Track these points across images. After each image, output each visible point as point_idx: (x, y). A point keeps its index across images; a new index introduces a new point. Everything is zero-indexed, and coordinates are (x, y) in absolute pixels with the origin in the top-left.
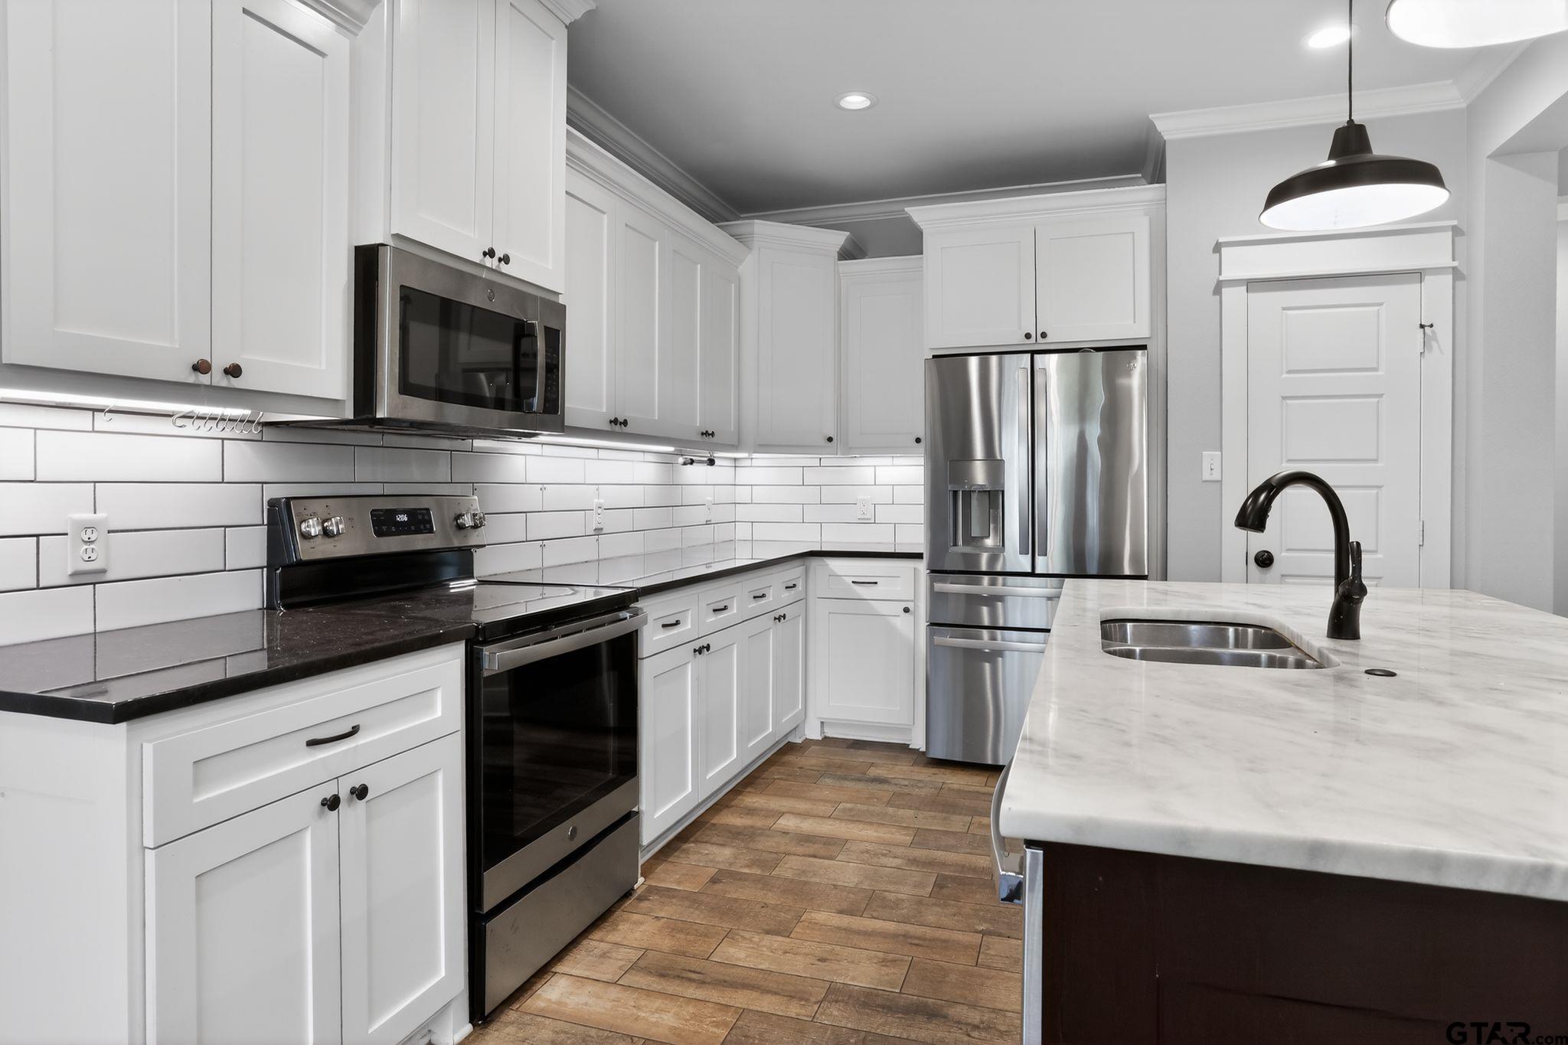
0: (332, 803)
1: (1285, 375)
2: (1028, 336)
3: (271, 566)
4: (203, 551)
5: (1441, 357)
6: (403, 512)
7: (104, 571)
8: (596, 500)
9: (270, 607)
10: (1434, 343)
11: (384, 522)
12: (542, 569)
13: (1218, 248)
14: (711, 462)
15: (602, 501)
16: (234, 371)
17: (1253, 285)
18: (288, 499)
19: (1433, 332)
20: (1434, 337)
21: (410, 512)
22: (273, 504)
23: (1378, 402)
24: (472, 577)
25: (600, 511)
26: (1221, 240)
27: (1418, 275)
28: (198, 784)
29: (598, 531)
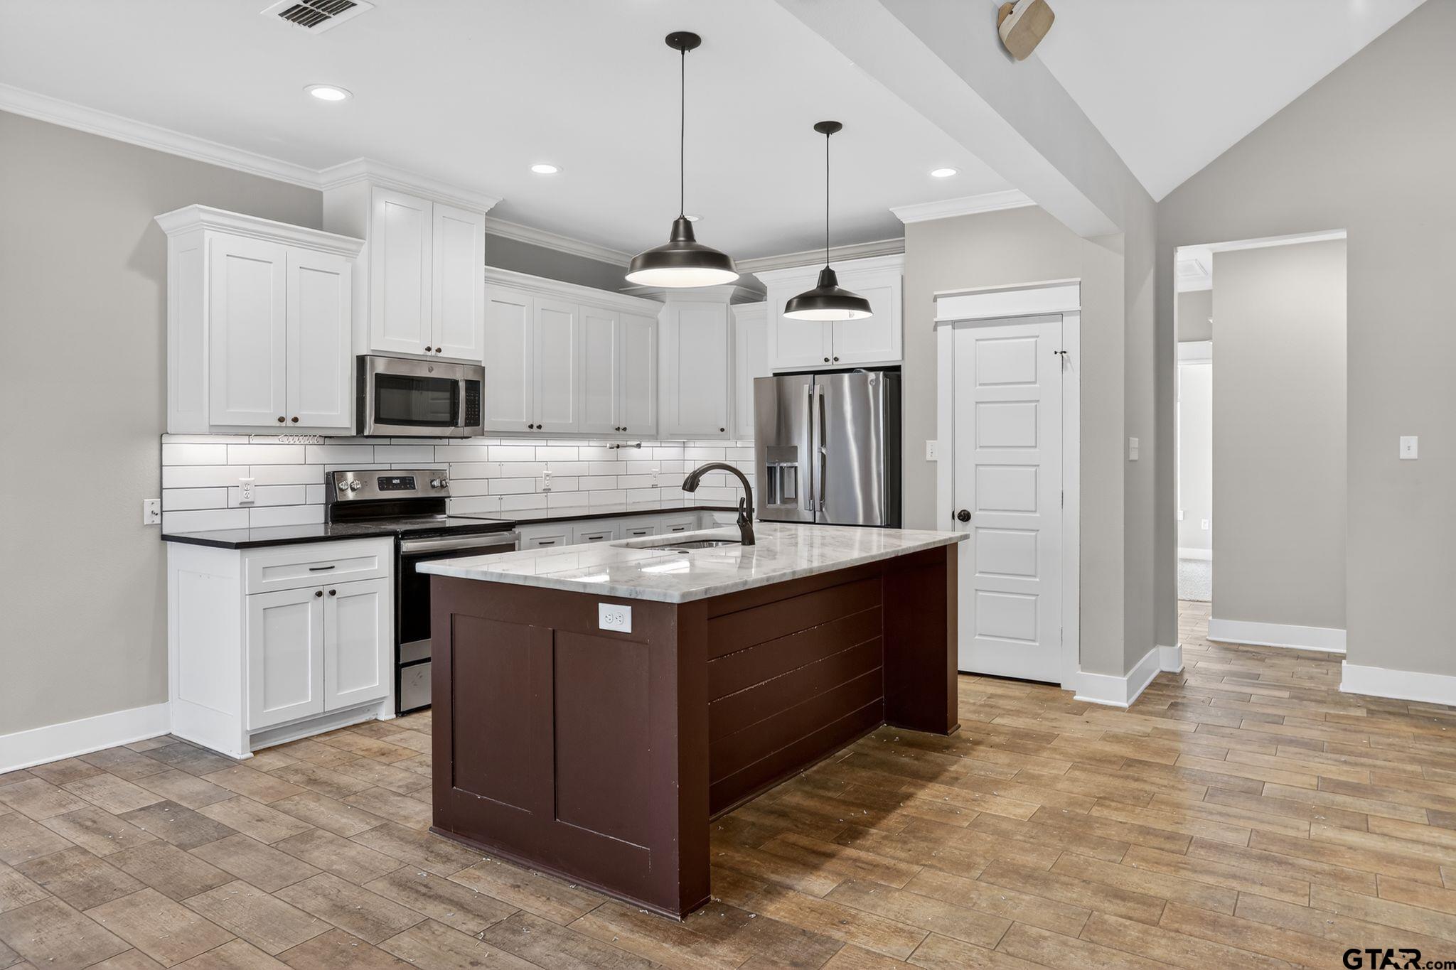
0: (319, 594)
1: (978, 387)
2: (826, 360)
3: (326, 504)
4: (297, 495)
5: (1073, 375)
6: (397, 478)
7: (253, 502)
8: (546, 472)
9: (326, 523)
10: (1068, 365)
11: (385, 483)
12: (501, 512)
13: (935, 300)
14: (639, 446)
15: (550, 472)
16: (295, 420)
17: (955, 324)
18: (334, 472)
19: (1068, 357)
20: (1069, 360)
21: (401, 479)
22: (328, 474)
23: (1036, 406)
24: (445, 514)
25: (548, 478)
26: (936, 293)
27: (1059, 315)
28: (264, 576)
29: (547, 491)
